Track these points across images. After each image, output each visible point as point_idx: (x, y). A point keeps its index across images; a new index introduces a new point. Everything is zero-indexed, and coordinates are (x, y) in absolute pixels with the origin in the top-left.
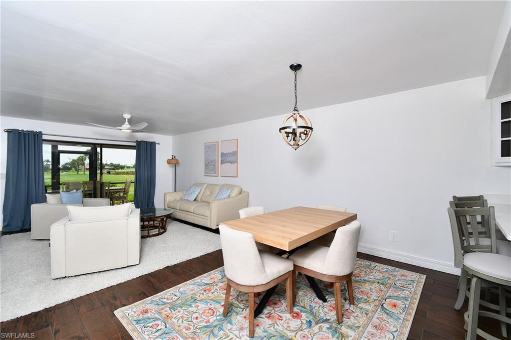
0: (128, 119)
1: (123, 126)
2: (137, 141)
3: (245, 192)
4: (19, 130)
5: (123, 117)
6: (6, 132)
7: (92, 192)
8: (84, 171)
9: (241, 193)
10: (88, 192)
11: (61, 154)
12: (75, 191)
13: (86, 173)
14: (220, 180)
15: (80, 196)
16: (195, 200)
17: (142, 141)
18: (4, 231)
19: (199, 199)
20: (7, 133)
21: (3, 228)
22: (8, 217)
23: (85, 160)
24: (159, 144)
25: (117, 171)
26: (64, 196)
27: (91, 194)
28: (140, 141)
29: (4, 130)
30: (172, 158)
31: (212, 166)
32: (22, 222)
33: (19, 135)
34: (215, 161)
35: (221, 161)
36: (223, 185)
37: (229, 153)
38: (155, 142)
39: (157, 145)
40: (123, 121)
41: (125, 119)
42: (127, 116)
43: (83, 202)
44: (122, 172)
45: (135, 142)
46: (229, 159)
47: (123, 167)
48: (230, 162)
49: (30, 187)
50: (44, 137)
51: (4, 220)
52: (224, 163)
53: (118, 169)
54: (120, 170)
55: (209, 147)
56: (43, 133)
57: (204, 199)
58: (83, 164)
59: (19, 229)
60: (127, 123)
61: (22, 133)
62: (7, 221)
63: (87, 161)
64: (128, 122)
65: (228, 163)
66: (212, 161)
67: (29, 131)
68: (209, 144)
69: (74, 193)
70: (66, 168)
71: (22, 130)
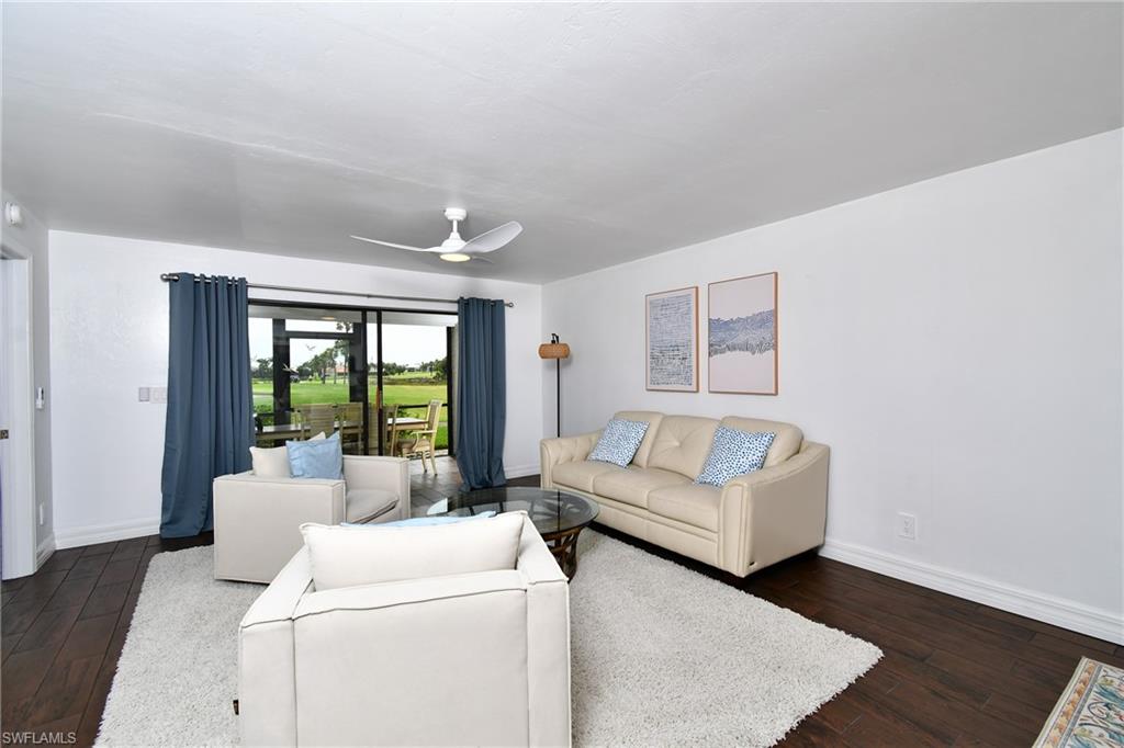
0: (459, 222)
1: (446, 243)
2: (462, 298)
3: (812, 445)
4: (194, 276)
5: (446, 218)
6: (166, 280)
7: (359, 431)
8: (335, 379)
9: (798, 452)
10: (350, 431)
11: (292, 341)
12: (322, 435)
13: (337, 381)
14: (707, 405)
15: (337, 450)
16: (631, 463)
17: (472, 299)
18: (164, 536)
19: (642, 459)
20: (168, 283)
21: (161, 528)
22: (173, 500)
23: (336, 356)
24: (510, 305)
25: (391, 377)
26: (296, 454)
27: (356, 435)
28: (468, 300)
29: (162, 277)
30: (553, 342)
31: (677, 362)
32: (203, 513)
33: (195, 288)
34: (687, 345)
35: (710, 345)
36: (724, 419)
37: (739, 320)
38: (502, 301)
39: (507, 308)
40: (442, 230)
41: (451, 222)
42: (455, 213)
43: (342, 470)
44: (400, 380)
45: (458, 302)
46: (741, 338)
47: (401, 370)
48: (746, 347)
49: (222, 420)
50: (253, 294)
51: (165, 509)
52: (722, 352)
53: (393, 374)
54: (396, 376)
55: (664, 306)
56: (250, 281)
57: (660, 461)
58: (333, 365)
59: (196, 533)
60: (455, 235)
61: (202, 283)
62: (170, 511)
63: (341, 360)
64: (458, 231)
65: (738, 352)
66: (676, 347)
67: (216, 279)
68: (665, 296)
69: (321, 443)
70: (303, 373)
71: (202, 275)
